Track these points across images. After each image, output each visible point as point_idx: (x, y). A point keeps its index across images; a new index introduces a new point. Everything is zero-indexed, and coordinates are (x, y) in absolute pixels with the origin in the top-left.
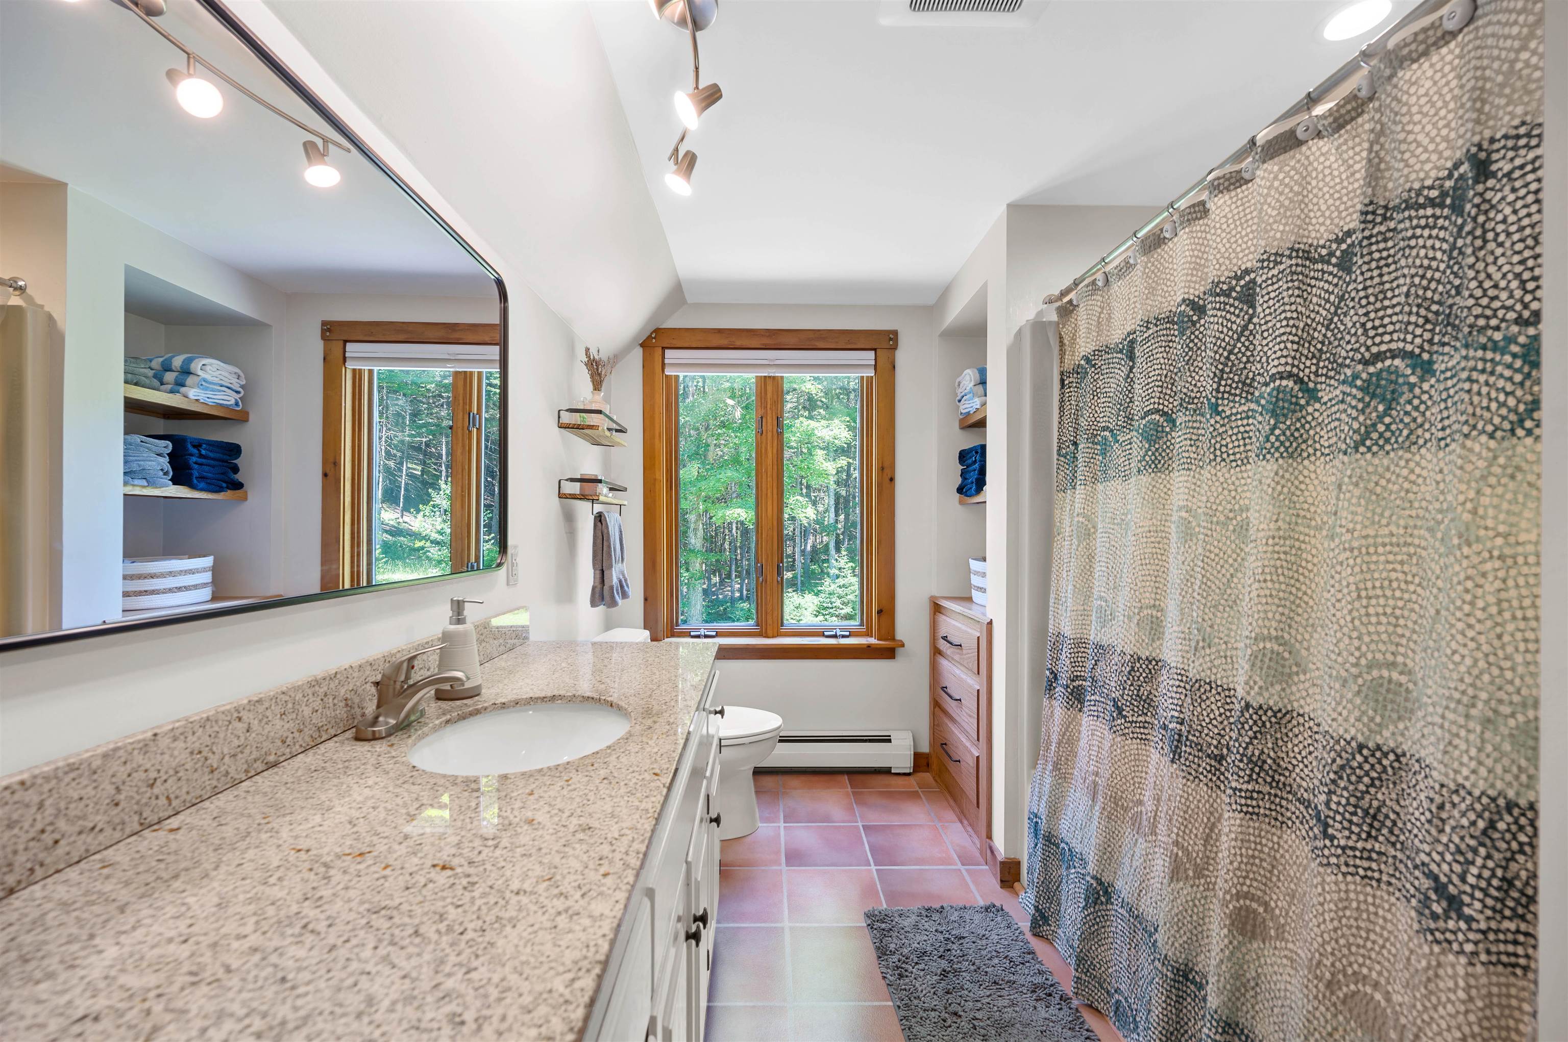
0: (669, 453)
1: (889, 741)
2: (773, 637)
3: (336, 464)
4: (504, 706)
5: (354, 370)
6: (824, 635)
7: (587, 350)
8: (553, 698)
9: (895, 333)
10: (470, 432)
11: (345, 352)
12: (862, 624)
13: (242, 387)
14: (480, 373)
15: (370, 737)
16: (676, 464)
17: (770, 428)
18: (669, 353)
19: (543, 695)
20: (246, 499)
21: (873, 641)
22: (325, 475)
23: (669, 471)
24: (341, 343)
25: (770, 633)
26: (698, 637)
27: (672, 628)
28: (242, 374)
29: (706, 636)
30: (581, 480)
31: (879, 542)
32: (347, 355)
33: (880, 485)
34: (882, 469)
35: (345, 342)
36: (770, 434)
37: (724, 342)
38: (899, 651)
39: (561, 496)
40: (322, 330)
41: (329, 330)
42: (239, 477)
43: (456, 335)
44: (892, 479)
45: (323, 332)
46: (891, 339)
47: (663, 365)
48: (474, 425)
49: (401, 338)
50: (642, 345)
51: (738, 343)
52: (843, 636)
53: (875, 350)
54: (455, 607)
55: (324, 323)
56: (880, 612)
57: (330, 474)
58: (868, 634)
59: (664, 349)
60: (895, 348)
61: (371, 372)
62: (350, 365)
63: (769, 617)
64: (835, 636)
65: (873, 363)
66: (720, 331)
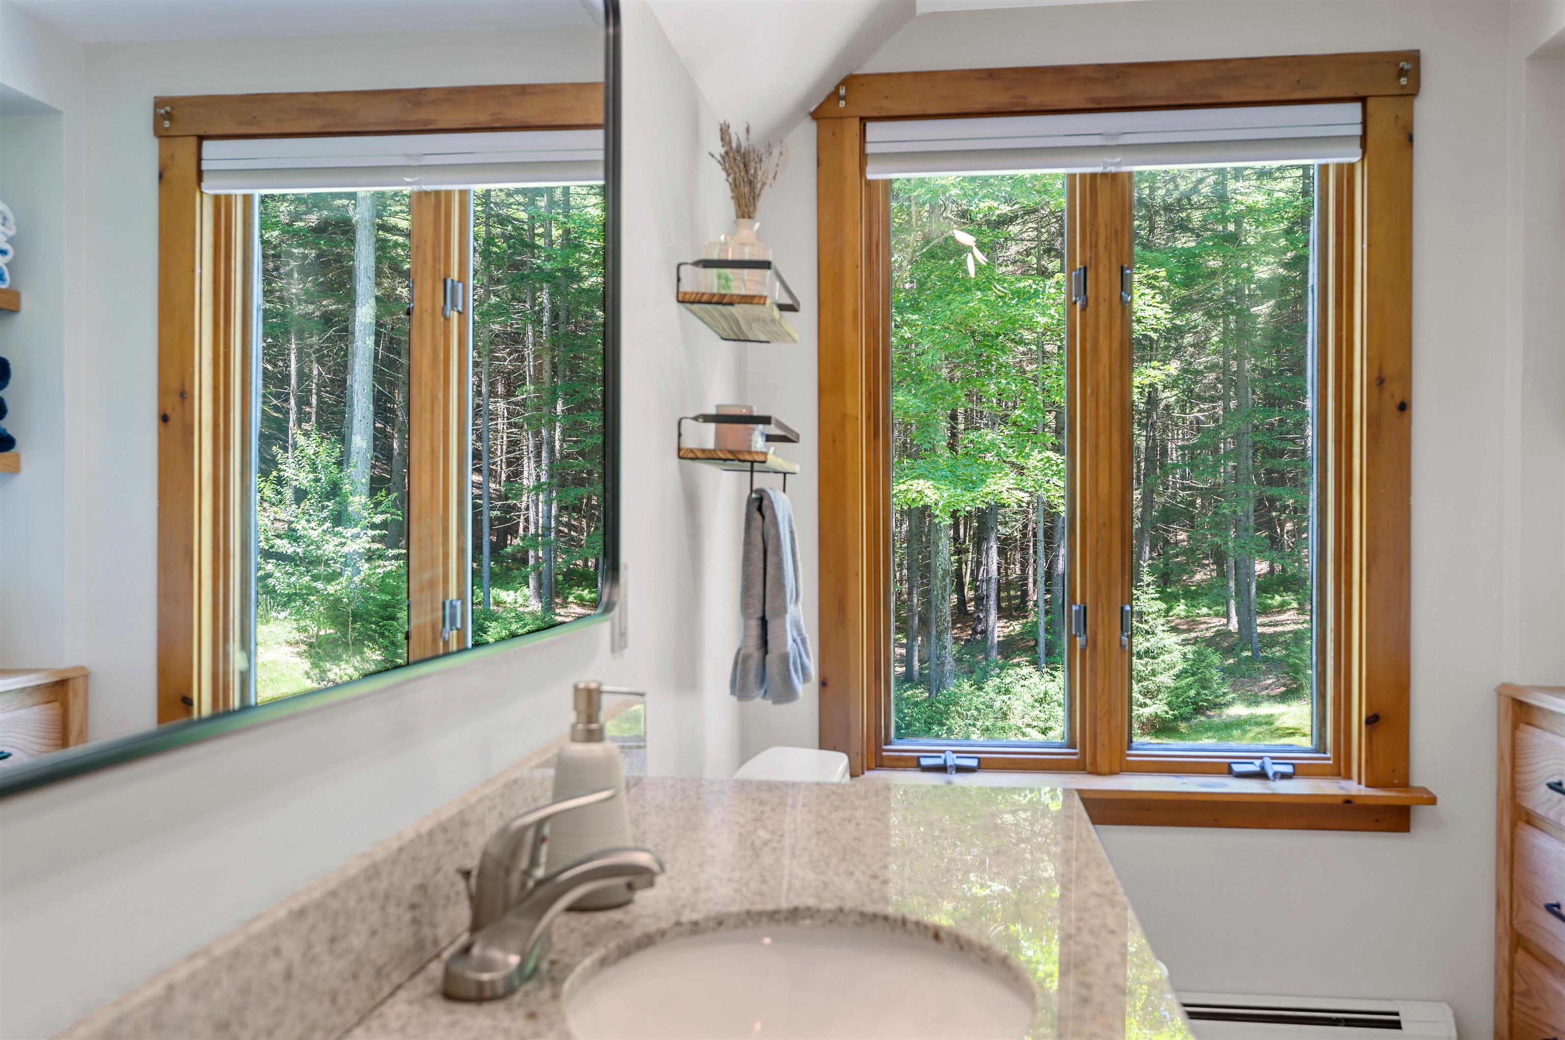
0: (872, 354)
1: (1397, 1025)
2: (1111, 773)
3: (185, 395)
4: (695, 928)
5: (217, 198)
6: (1230, 772)
7: (724, 131)
8: (794, 914)
9: (1414, 57)
10: (447, 319)
11: (199, 159)
12: (1321, 747)
13: (10, 241)
14: (463, 194)
15: (473, 992)
16: (886, 380)
17: (1104, 292)
18: (875, 131)
19: (770, 906)
20: (15, 469)
21: (1354, 788)
22: (164, 419)
23: (872, 396)
24: (193, 142)
25: (1103, 763)
26: (942, 769)
27: (879, 750)
28: (10, 215)
29: (960, 769)
30: (719, 419)
31: (1372, 556)
32: (205, 166)
33: (1374, 421)
34: (1378, 382)
35: (201, 138)
36: (1103, 309)
37: (1002, 99)
38: (1420, 814)
39: (683, 454)
40: (156, 115)
41: (169, 116)
42: (8, 425)
43: (423, 114)
44: (1404, 407)
45: (158, 119)
46: (1402, 73)
47: (863, 156)
48: (454, 305)
49: (314, 125)
50: (816, 116)
51: (1034, 101)
52: (1284, 776)
53: (1363, 100)
54: (583, 705)
55: (159, 103)
56: (1372, 720)
57: (174, 417)
58: (1341, 770)
59: (864, 120)
60: (1412, 92)
61: (247, 199)
62: (211, 188)
63: (1101, 728)
64: (1261, 775)
65: (1358, 130)
66: (992, 74)
